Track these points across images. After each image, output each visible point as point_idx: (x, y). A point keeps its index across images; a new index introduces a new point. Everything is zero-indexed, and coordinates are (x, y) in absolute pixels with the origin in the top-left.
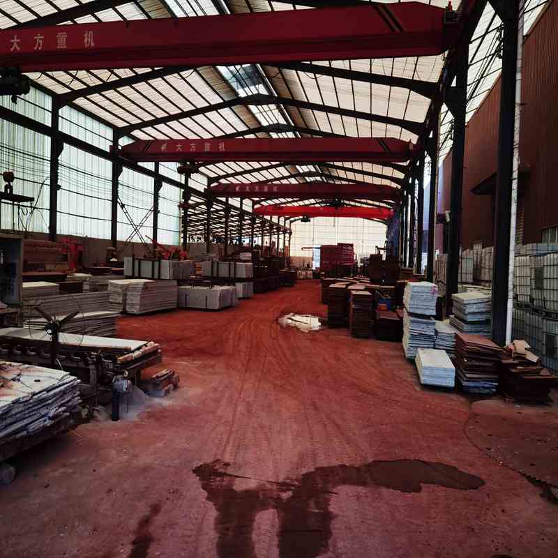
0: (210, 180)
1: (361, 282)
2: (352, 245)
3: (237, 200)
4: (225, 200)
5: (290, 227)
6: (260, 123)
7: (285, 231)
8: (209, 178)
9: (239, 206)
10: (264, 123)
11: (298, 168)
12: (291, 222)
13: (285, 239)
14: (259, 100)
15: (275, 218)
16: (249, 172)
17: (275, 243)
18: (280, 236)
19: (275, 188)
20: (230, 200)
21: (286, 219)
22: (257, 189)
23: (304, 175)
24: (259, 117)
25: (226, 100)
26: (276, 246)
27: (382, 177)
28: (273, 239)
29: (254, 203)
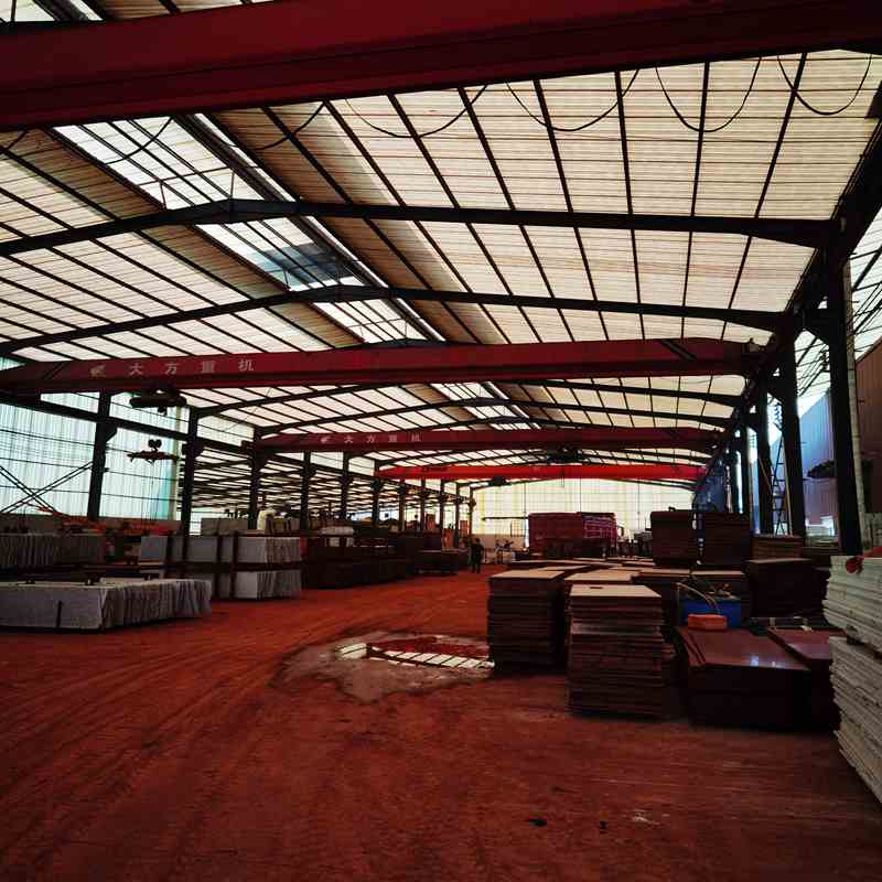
0: (259, 431)
1: (625, 565)
2: (611, 515)
3: (334, 459)
4: (302, 459)
5: (471, 496)
6: (361, 340)
7: (458, 501)
8: (256, 428)
9: (340, 466)
10: (370, 339)
11: (472, 410)
12: (472, 489)
13: (461, 511)
14: (340, 295)
15: (433, 484)
16: (355, 417)
17: (433, 517)
18: (446, 508)
19: (415, 438)
20: (316, 459)
21: (459, 486)
22: (372, 439)
23: (489, 421)
24: (357, 330)
25: (256, 296)
26: (437, 521)
27: (677, 416)
28: (429, 511)
29: (378, 463)
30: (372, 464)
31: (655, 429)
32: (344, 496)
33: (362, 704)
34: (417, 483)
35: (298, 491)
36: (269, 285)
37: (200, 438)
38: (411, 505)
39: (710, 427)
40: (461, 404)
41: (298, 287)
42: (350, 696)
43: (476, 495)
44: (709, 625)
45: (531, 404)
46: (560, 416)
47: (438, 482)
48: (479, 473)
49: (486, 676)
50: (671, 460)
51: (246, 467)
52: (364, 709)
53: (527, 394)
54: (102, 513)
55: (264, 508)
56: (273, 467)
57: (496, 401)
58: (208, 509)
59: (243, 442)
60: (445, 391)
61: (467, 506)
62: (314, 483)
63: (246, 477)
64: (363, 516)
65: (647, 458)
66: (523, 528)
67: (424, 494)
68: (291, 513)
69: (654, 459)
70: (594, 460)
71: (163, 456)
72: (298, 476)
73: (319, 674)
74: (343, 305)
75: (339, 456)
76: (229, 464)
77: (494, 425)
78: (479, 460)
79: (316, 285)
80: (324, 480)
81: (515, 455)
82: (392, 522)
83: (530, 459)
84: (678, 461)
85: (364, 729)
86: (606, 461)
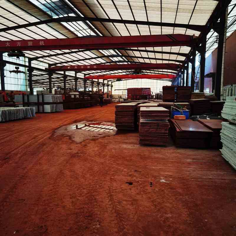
2: (150, 89)
3: (72, 73)
4: (63, 73)
5: (112, 84)
6: (77, 36)
7: (108, 86)
8: (49, 64)
9: (74, 75)
10: (80, 35)
11: (111, 58)
12: (112, 82)
13: (109, 88)
14: (69, 20)
15: (101, 81)
16: (77, 61)
17: (101, 90)
18: (105, 87)
19: (95, 67)
20: (67, 73)
21: (108, 81)
22: (82, 67)
23: (116, 62)
24: (76, 32)
25: (42, 20)
26: (102, 91)
27: (169, 60)
28: (100, 88)
29: (85, 75)
30: (83, 75)
31: (163, 64)
32: (76, 84)
33: (77, 144)
34: (96, 80)
35: (63, 83)
36: (46, 16)
37: (32, 67)
38: (95, 87)
39: (178, 63)
40: (108, 57)
41: (55, 17)
42: (73, 141)
43: (113, 84)
44: (180, 118)
45: (128, 57)
46: (136, 60)
47: (102, 80)
48: (114, 77)
49: (115, 134)
50: (166, 73)
51: (47, 76)
52: (77, 145)
53: (127, 53)
54: (6, 89)
55: (54, 87)
56: (54, 76)
57: (118, 56)
58: (39, 88)
59: (45, 68)
60: (103, 53)
61: (110, 87)
62: (67, 80)
63: (48, 79)
64: (82, 90)
65: (160, 73)
66: (126, 92)
67: (98, 83)
68: (61, 89)
69: (162, 73)
70: (145, 73)
71: (20, 72)
72: (62, 78)
73: (65, 134)
74: (70, 23)
75: (74, 72)
76: (42, 75)
77: (118, 63)
78: (114, 74)
79: (61, 16)
80: (70, 80)
81: (124, 72)
82: (90, 91)
83: (128, 73)
84: (168, 73)
85: (76, 152)
86: (149, 74)
